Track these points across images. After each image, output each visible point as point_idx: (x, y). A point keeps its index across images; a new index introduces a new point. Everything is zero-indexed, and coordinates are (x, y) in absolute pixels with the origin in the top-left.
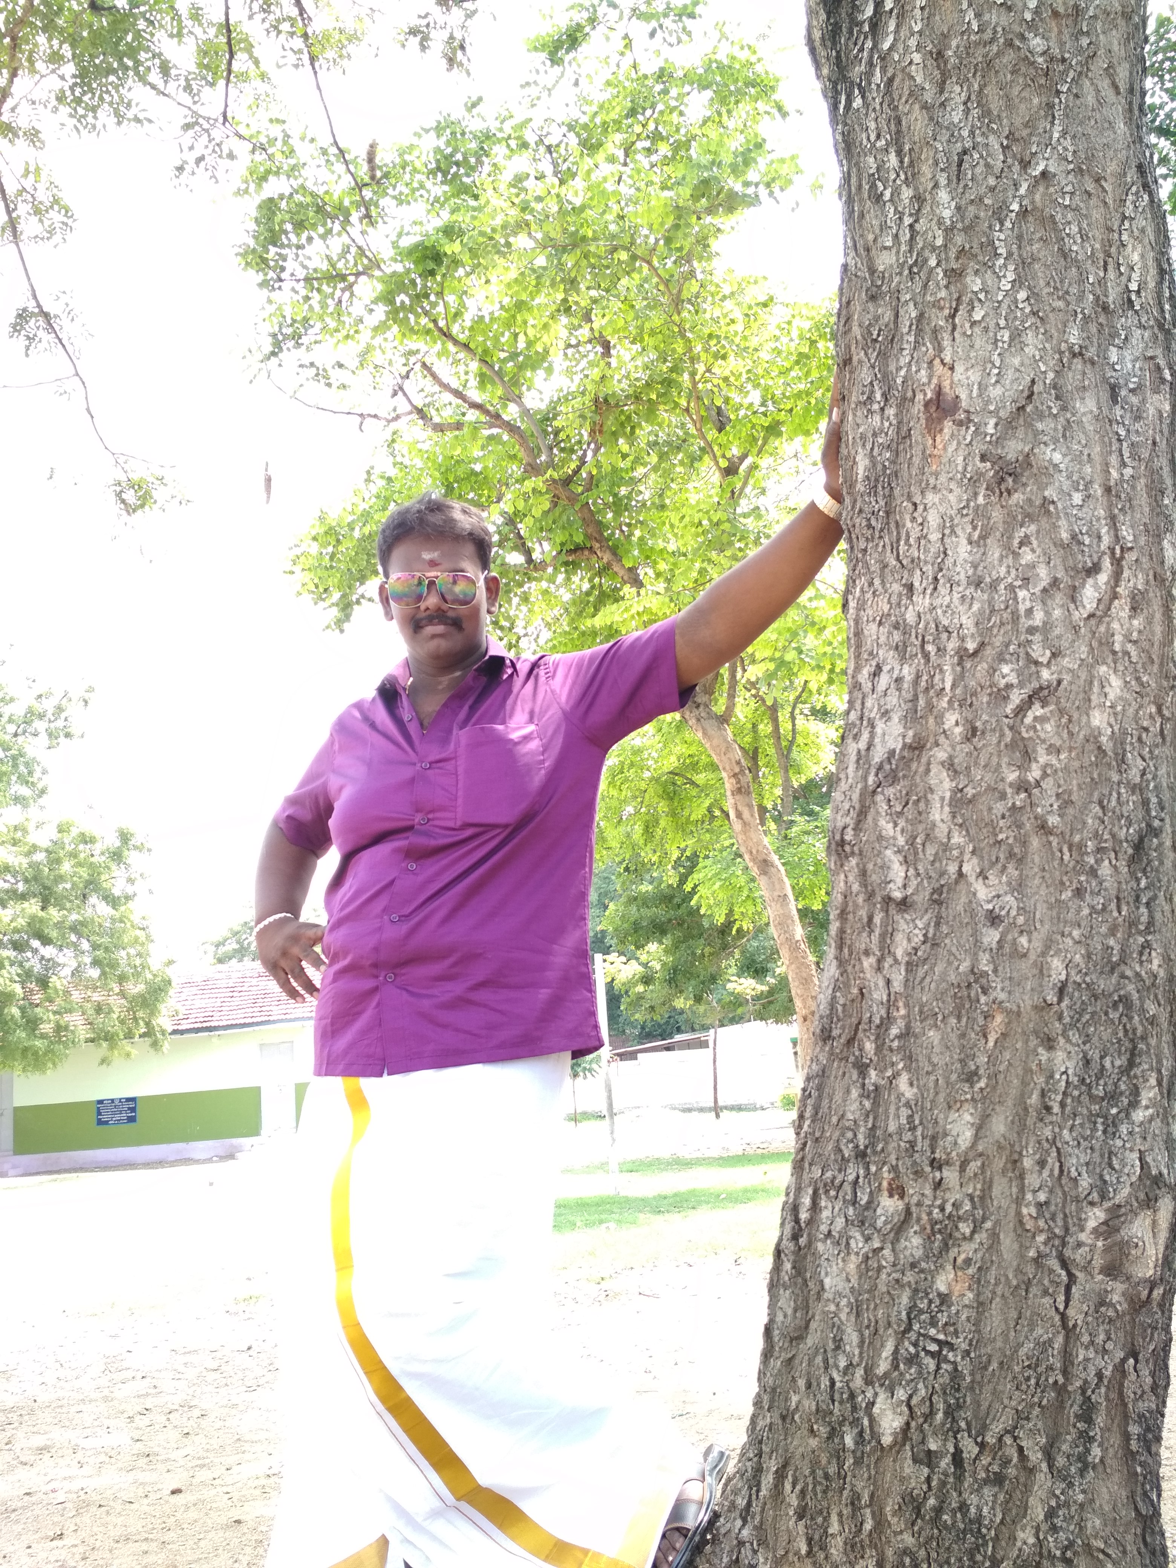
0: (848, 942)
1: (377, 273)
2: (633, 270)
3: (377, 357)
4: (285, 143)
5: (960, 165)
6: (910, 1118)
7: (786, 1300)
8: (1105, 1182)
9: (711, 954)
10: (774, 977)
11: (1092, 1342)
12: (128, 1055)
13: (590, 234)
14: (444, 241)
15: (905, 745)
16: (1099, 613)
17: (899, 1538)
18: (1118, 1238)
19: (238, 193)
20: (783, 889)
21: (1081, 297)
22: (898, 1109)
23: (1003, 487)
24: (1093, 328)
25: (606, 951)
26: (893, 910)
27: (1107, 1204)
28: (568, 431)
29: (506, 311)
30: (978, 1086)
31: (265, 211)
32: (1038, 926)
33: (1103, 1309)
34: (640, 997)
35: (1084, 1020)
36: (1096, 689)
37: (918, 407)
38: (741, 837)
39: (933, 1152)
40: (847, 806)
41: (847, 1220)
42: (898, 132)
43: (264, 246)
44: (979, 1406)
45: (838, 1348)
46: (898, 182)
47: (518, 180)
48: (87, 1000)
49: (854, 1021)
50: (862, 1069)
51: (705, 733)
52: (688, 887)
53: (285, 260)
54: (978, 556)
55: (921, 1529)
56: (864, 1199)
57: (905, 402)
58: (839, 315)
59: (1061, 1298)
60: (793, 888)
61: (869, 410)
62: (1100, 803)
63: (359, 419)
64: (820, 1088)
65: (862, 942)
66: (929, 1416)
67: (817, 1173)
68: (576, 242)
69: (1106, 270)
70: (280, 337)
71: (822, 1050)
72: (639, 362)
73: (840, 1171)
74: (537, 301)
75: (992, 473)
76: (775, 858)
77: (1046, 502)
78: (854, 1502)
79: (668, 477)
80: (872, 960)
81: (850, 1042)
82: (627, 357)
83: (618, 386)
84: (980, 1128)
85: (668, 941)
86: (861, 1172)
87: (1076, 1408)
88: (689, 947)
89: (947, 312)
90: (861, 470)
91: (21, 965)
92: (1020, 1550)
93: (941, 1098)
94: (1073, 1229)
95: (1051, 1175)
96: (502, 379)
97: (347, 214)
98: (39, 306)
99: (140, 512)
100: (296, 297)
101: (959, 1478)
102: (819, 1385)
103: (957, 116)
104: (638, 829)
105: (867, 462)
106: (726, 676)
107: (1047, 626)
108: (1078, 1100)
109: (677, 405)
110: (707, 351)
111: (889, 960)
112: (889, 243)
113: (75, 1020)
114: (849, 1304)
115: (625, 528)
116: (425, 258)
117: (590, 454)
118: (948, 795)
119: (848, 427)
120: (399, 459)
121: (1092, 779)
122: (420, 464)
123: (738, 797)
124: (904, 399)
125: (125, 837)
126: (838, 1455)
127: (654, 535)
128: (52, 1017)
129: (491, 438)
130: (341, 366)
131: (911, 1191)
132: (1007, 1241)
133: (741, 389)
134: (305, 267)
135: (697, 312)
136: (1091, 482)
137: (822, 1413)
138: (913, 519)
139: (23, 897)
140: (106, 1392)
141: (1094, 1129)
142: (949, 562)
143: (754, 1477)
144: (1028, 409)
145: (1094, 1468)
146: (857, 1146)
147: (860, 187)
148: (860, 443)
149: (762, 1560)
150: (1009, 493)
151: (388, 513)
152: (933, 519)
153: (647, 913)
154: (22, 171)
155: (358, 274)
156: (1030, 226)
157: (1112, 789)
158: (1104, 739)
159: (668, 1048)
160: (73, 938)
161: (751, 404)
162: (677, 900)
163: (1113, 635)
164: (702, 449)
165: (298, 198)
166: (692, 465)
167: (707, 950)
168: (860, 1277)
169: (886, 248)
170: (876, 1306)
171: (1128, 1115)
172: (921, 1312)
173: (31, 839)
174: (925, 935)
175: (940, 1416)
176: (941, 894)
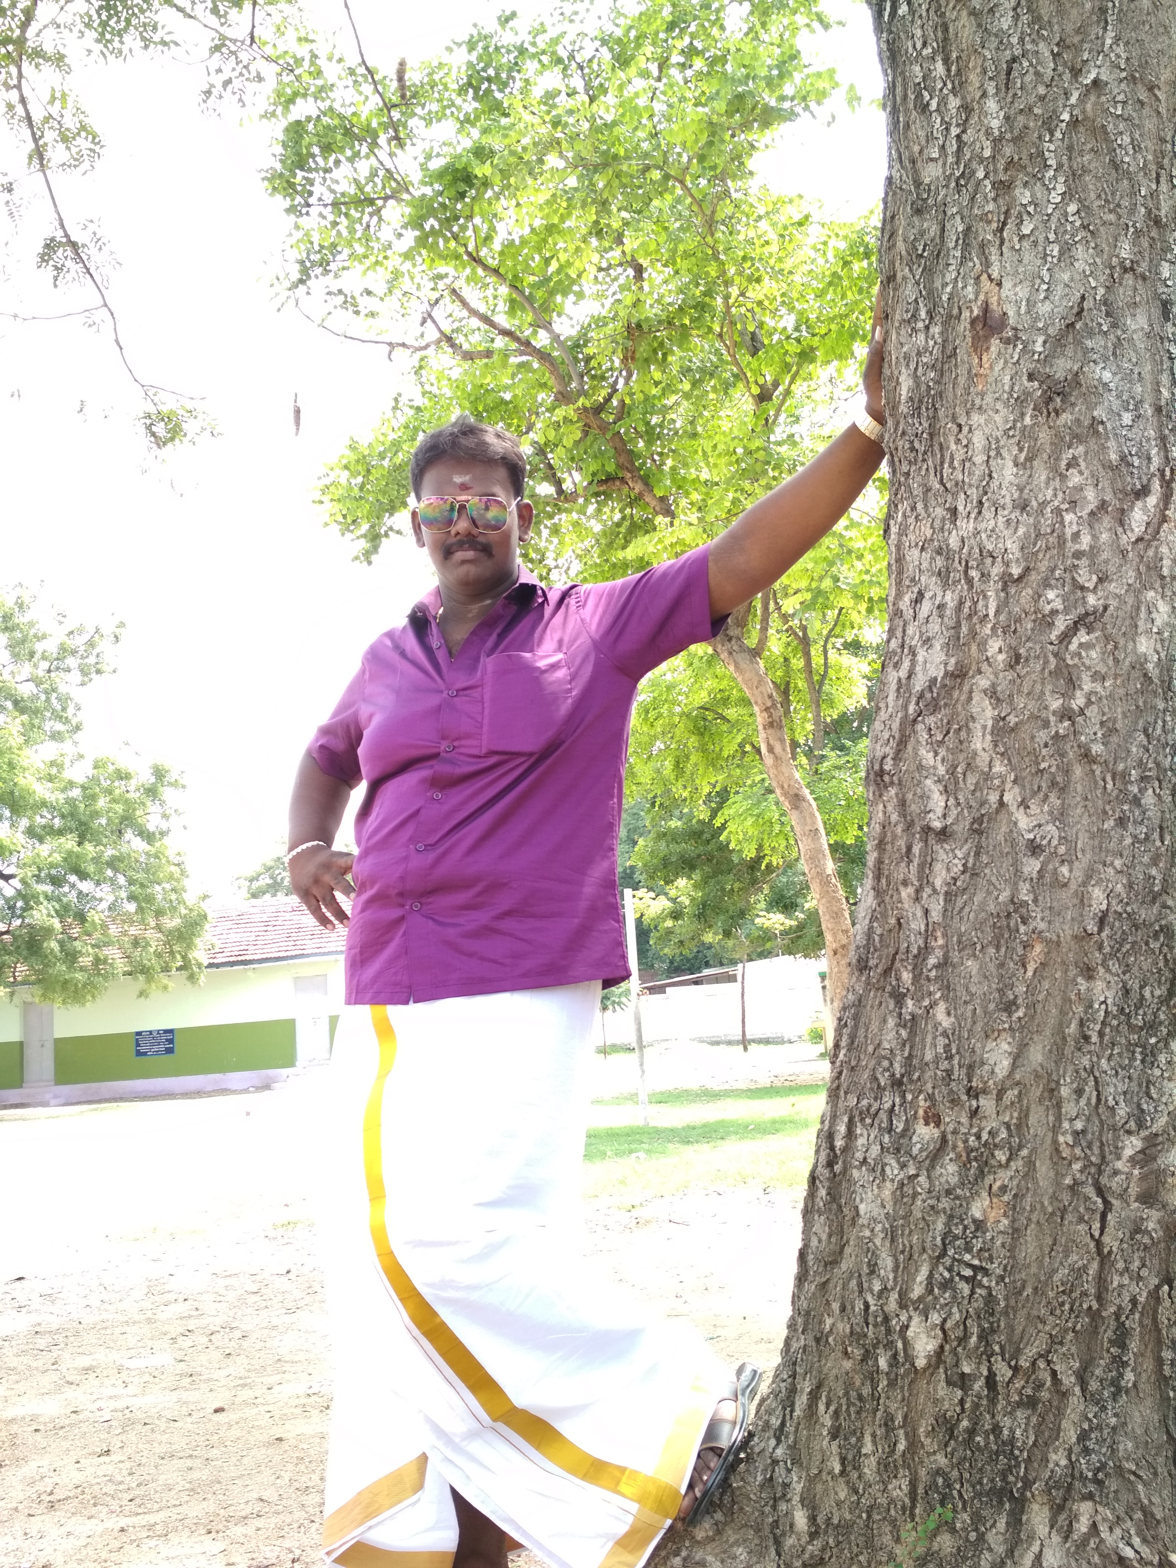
0: (886, 873)
1: (405, 196)
2: (666, 190)
3: (406, 284)
4: (312, 63)
5: (1009, 73)
6: (947, 1047)
7: (820, 1225)
8: (1143, 1111)
9: (740, 889)
10: (803, 912)
11: (1127, 1269)
12: (165, 988)
13: (622, 153)
14: (475, 162)
15: (946, 673)
16: (1147, 537)
17: (932, 1458)
18: (1155, 1166)
19: (264, 116)
20: (814, 823)
21: (1132, 210)
22: (935, 1038)
23: (1051, 407)
24: (1145, 243)
25: (636, 888)
26: (932, 840)
27: (1144, 1133)
28: (599, 358)
29: (537, 234)
30: (1016, 1015)
31: (292, 135)
32: (1079, 855)
33: (1138, 1237)
34: (669, 932)
35: (1124, 950)
36: (1143, 615)
37: (964, 324)
38: (772, 772)
39: (970, 1081)
40: (886, 735)
41: (882, 1148)
42: (946, 39)
43: (291, 171)
44: (1013, 1330)
45: (872, 1272)
46: (945, 91)
47: (550, 96)
48: (125, 933)
49: (892, 951)
50: (899, 999)
51: (737, 667)
52: (718, 822)
53: (312, 185)
54: (1025, 478)
55: (954, 1450)
56: (899, 1126)
57: (950, 320)
58: (883, 230)
59: (1096, 1225)
60: (825, 823)
61: (913, 329)
62: (1145, 731)
63: (388, 348)
64: (856, 1017)
65: (900, 872)
66: (963, 1339)
67: (852, 1101)
68: (609, 160)
69: (1158, 182)
70: (308, 264)
71: (858, 980)
72: (672, 286)
73: (876, 1099)
74: (568, 224)
75: (1039, 393)
76: (806, 792)
77: (1095, 422)
78: (888, 1423)
79: (700, 403)
80: (910, 890)
81: (887, 972)
82: (659, 280)
83: (650, 311)
84: (1017, 1058)
85: (697, 876)
86: (897, 1100)
87: (1109, 1333)
88: (718, 883)
89: (994, 225)
90: (904, 392)
91: (59, 900)
92: (1052, 1471)
93: (979, 1027)
94: (1109, 1157)
95: (1088, 1104)
96: (532, 305)
97: (375, 136)
98: (67, 235)
99: (170, 445)
100: (323, 223)
101: (993, 1402)
102: (853, 1308)
103: (1006, 23)
104: (669, 764)
105: (911, 382)
106: (759, 606)
107: (1093, 552)
108: (1117, 1029)
109: (710, 329)
110: (740, 273)
111: (928, 890)
112: (935, 155)
113: (112, 953)
114: (884, 1230)
115: (656, 457)
116: (455, 180)
117: (621, 381)
118: (990, 723)
119: (892, 346)
120: (428, 388)
121: (1138, 707)
122: (449, 394)
123: (769, 731)
124: (950, 316)
125: (159, 773)
126: (872, 1377)
127: (685, 465)
128: (91, 950)
129: (521, 365)
130: (369, 293)
131: (947, 1119)
132: (1043, 1169)
133: (774, 313)
134: (333, 191)
135: (731, 233)
136: (1141, 401)
137: (856, 1336)
138: (958, 441)
139: (60, 832)
140: (149, 1314)
141: (1132, 1059)
142: (994, 484)
143: (788, 1398)
144: (1078, 326)
145: (1127, 1392)
146: (893, 1075)
147: (905, 97)
148: (904, 363)
149: (795, 1479)
150: (1057, 414)
151: (417, 443)
152: (978, 440)
153: (675, 848)
154: (48, 97)
155: (386, 198)
156: (1081, 136)
157: (1157, 717)
158: (1150, 666)
159: (696, 982)
160: (109, 873)
161: (785, 329)
162: (706, 836)
163: (1161, 559)
164: (736, 376)
165: (326, 120)
166: (726, 393)
167: (737, 885)
168: (895, 1204)
169: (932, 160)
170: (911, 1231)
171: (1167, 1045)
172: (955, 1237)
173: (68, 774)
174: (964, 865)
175: (974, 1340)
176: (981, 824)
